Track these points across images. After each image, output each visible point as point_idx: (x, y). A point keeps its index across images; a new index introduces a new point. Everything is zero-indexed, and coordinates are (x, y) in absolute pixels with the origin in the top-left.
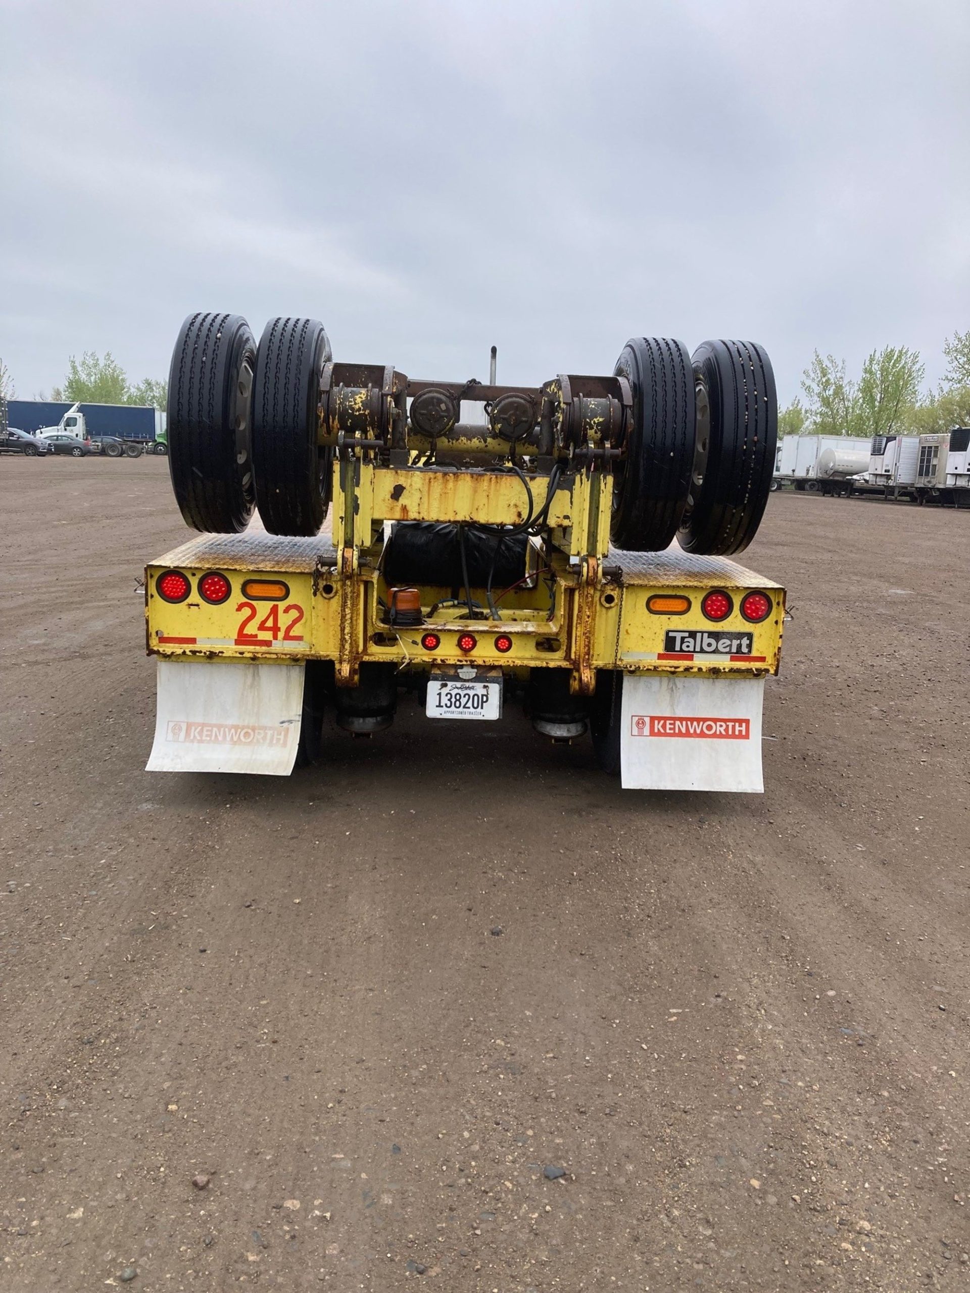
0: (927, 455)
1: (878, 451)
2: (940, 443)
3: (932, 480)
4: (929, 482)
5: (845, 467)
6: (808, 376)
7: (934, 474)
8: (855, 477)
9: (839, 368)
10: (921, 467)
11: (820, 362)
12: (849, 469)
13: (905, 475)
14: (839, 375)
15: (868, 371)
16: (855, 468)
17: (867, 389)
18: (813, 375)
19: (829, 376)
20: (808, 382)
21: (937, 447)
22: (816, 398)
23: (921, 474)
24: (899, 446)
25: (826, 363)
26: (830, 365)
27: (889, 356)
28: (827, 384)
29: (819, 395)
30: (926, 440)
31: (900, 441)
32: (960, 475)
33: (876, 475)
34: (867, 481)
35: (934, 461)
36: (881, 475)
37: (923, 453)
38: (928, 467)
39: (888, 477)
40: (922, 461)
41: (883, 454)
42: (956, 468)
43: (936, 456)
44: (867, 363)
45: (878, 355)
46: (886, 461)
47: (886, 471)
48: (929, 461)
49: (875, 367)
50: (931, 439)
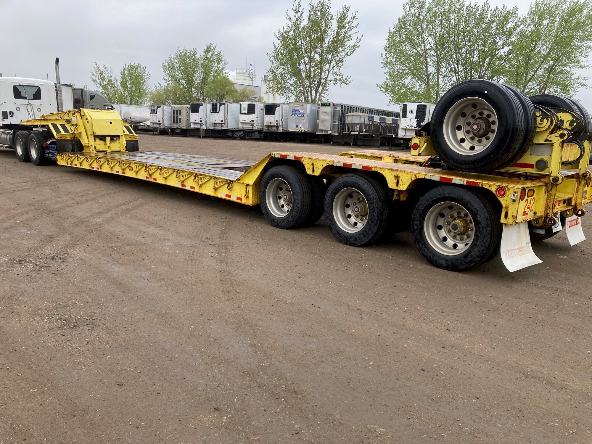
0: (176, 114)
1: (153, 112)
2: (181, 109)
3: (180, 125)
4: (179, 126)
5: (136, 119)
6: (93, 74)
7: (180, 122)
8: (141, 124)
9: (109, 71)
10: (174, 120)
11: (98, 68)
12: (138, 120)
13: (167, 123)
14: (109, 75)
15: (123, 74)
16: (140, 120)
17: (124, 83)
18: (95, 74)
19: (105, 75)
20: (94, 78)
21: (180, 111)
22: (99, 86)
23: (174, 122)
24: (163, 110)
25: (102, 68)
26: (104, 70)
27: (132, 67)
28: (103, 79)
29: (100, 84)
30: (175, 108)
31: (163, 108)
32: (197, 123)
33: (154, 123)
34: (148, 126)
35: (180, 117)
36: (156, 123)
37: (174, 114)
38: (177, 119)
39: (160, 124)
40: (174, 117)
41: (156, 114)
42: (195, 120)
43: (180, 115)
44: (122, 70)
45: (127, 67)
46: (157, 118)
47: (159, 121)
48: (177, 117)
49: (126, 72)
50: (177, 107)
